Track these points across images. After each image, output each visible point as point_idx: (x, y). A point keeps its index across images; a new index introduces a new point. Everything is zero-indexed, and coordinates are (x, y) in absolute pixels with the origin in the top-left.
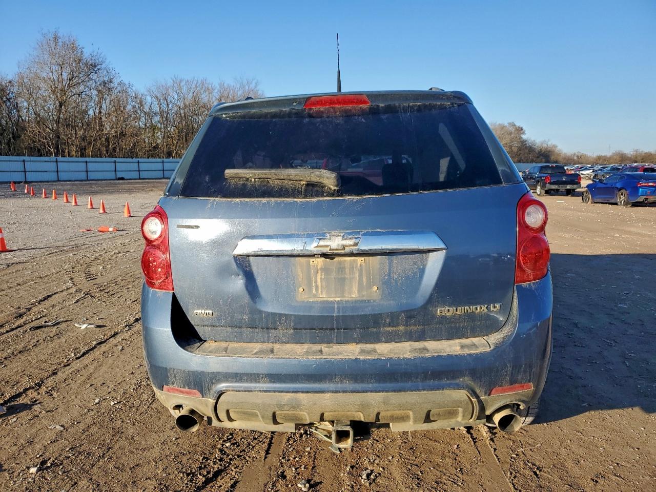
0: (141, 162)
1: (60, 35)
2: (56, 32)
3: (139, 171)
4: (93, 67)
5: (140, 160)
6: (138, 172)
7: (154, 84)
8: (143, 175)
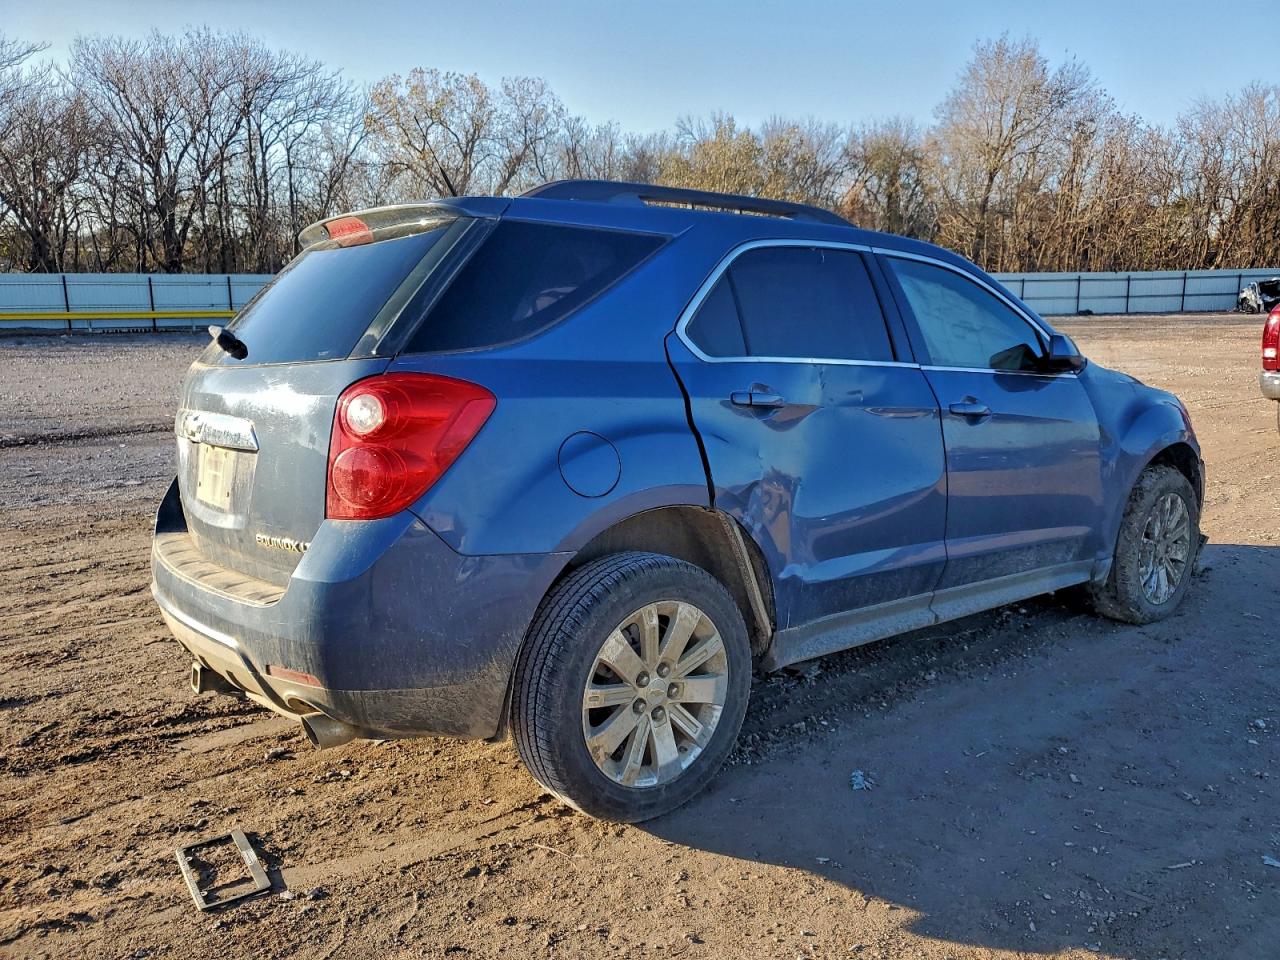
0: (1133, 280)
1: (1009, 43)
2: (1001, 41)
3: (1128, 297)
4: (1060, 96)
5: (1133, 274)
6: (1125, 300)
7: (1198, 109)
8: (1135, 305)
